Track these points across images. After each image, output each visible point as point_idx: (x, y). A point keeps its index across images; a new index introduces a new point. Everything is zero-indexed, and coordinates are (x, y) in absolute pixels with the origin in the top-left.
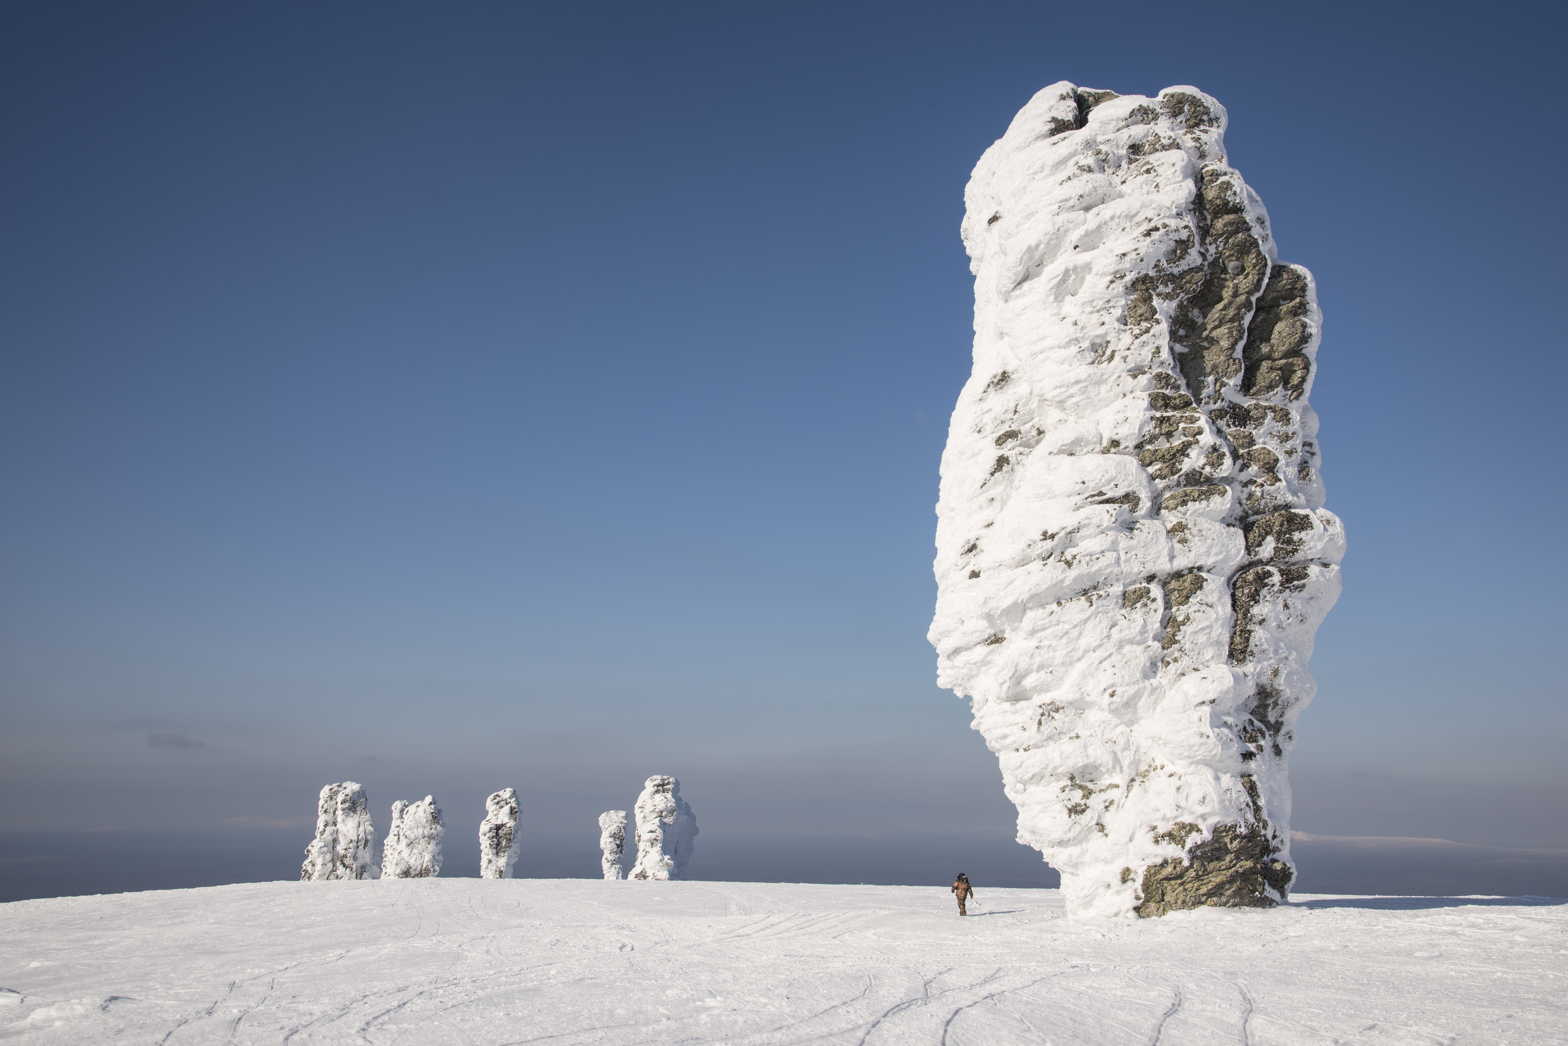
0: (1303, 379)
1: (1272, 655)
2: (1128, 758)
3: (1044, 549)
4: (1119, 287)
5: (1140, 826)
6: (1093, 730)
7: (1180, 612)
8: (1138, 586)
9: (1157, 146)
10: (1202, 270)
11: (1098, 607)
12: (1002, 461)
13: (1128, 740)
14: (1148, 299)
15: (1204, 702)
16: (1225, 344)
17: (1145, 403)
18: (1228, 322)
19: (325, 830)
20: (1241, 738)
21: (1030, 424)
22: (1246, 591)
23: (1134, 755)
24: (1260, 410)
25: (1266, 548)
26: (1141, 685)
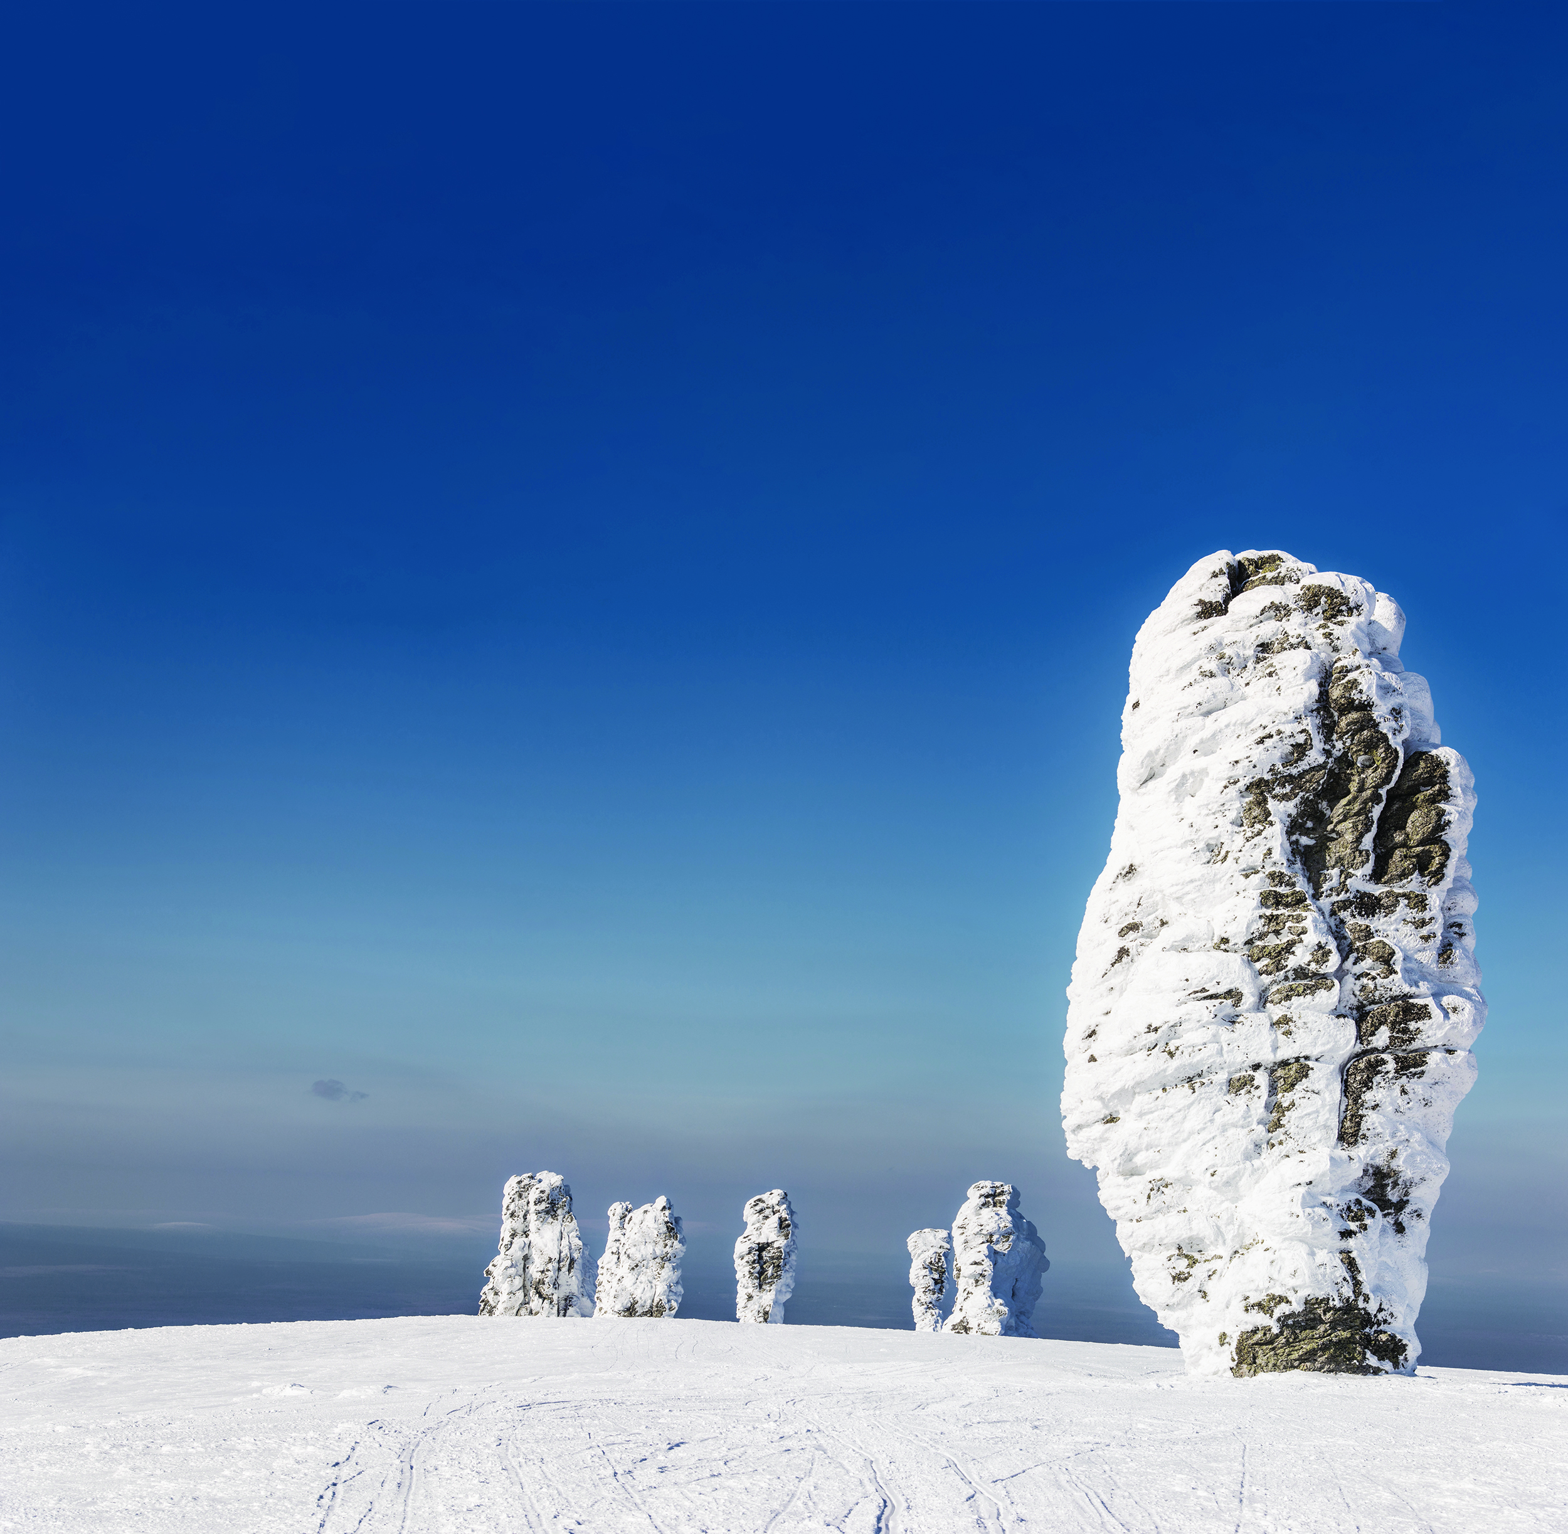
0: (1443, 865)
1: (1388, 1138)
2: (1232, 1231)
3: (1148, 1040)
4: (1233, 791)
5: (1236, 1295)
6: (1200, 1205)
7: (1285, 1098)
8: (1244, 1073)
9: (1285, 645)
10: (1325, 768)
11: (1201, 1094)
12: (1123, 952)
13: (1233, 1215)
14: (1261, 802)
15: (1300, 1184)
16: (1349, 837)
17: (1256, 902)
18: (1353, 816)
19: (511, 1243)
20: (1342, 1217)
21: (1153, 916)
22: (1358, 1078)
23: (1238, 1229)
24: (1391, 898)
25: (1381, 1037)
26: (1242, 1166)
